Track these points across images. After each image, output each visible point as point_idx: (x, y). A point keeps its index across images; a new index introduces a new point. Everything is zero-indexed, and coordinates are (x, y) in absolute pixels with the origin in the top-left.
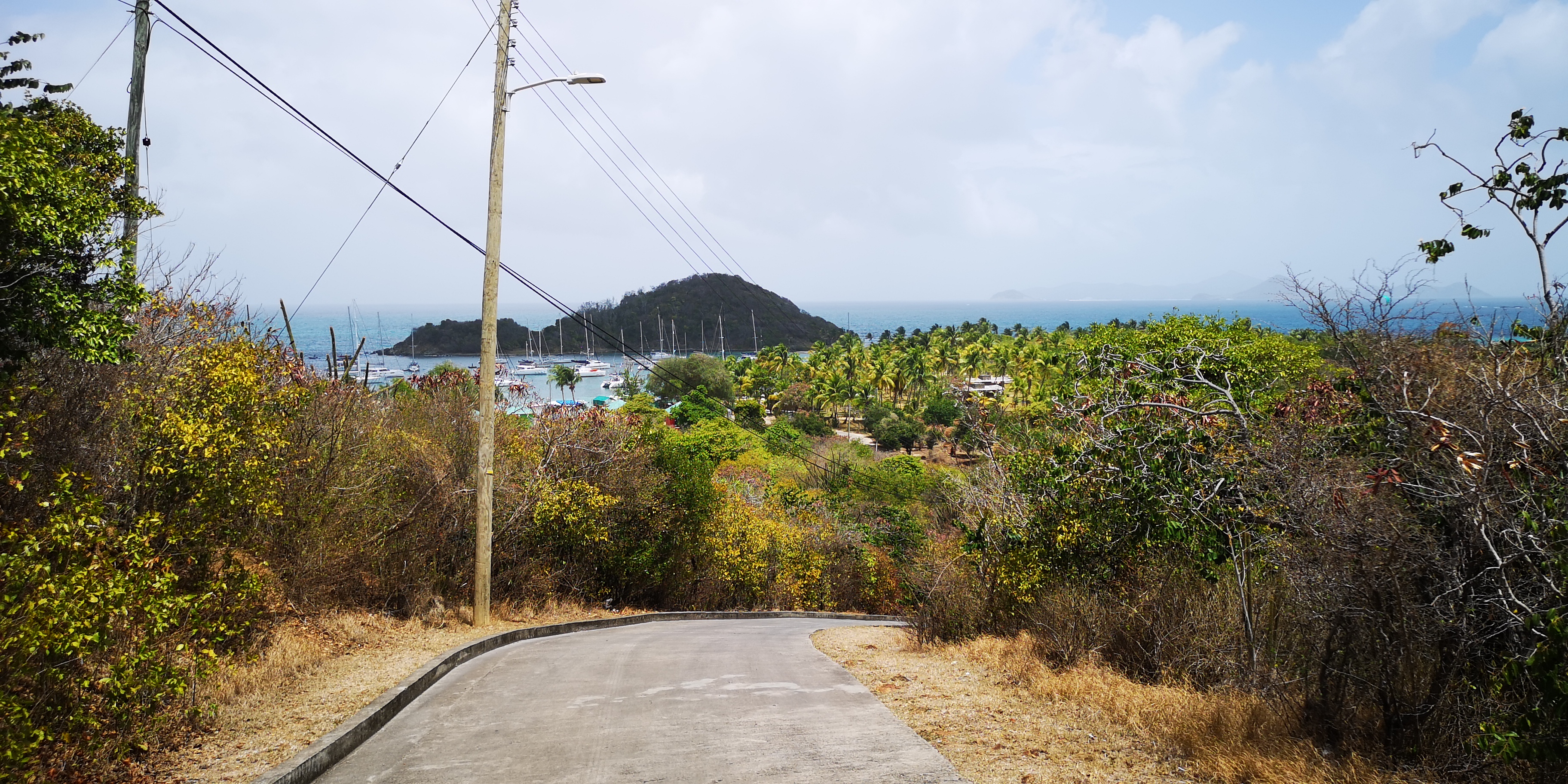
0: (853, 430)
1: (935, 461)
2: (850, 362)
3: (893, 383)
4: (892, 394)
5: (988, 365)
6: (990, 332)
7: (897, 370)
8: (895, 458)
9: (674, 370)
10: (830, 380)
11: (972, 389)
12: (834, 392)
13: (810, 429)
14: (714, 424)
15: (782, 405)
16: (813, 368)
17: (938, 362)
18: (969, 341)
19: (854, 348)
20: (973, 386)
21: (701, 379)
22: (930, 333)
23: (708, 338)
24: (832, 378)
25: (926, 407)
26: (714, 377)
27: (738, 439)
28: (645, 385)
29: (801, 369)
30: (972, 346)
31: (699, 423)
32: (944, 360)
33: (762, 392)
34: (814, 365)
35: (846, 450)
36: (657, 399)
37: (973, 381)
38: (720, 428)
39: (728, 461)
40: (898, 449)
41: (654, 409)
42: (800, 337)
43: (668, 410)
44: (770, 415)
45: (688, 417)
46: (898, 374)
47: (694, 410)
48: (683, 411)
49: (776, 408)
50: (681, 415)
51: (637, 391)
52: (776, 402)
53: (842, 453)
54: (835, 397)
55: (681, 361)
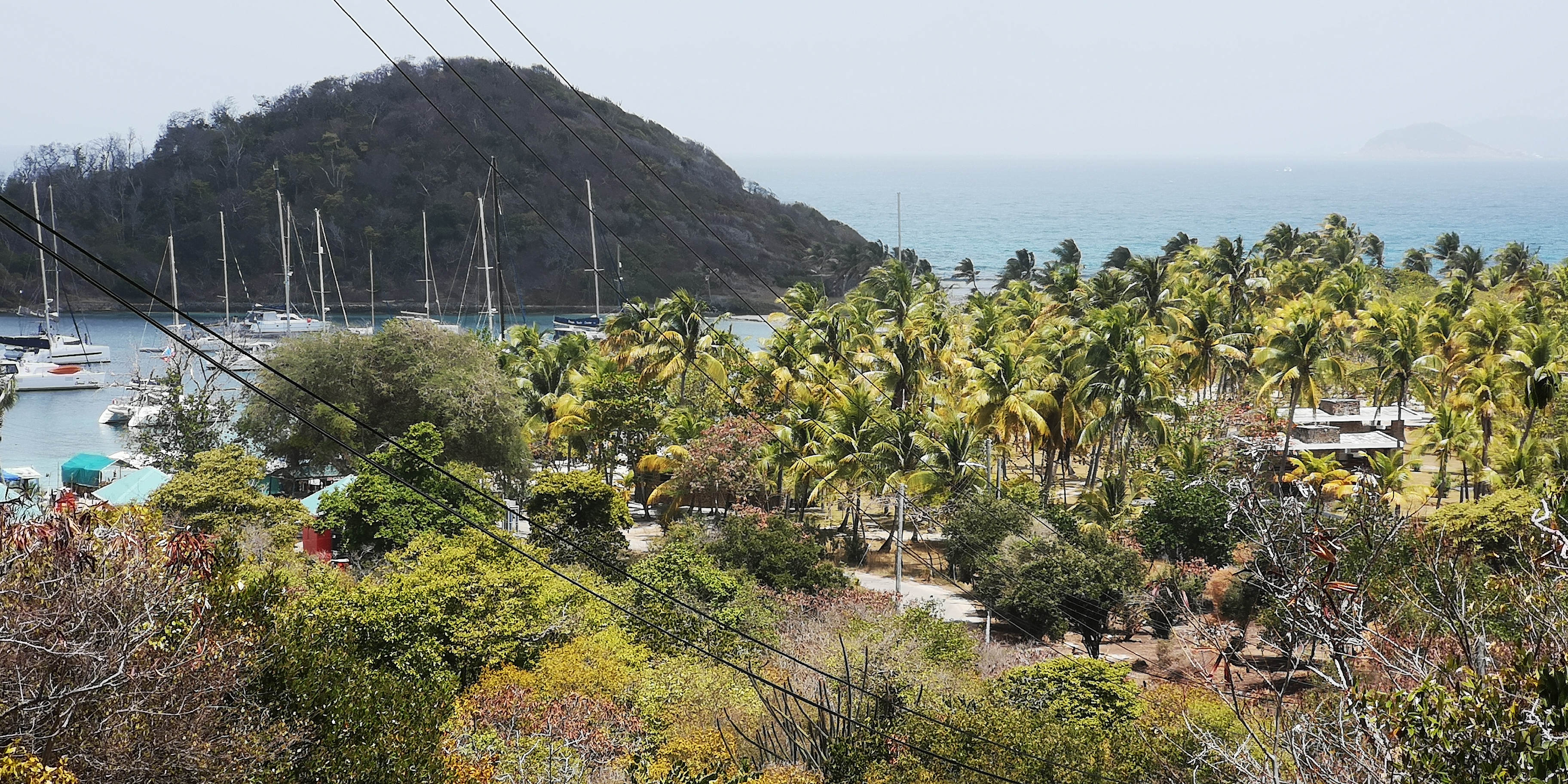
0: (913, 572)
1: (1177, 677)
2: (902, 351)
3: (1040, 423)
4: (1039, 458)
5: (1351, 366)
6: (1360, 258)
7: (1053, 379)
8: (1047, 665)
9: (329, 372)
10: (839, 410)
11: (1297, 445)
12: (849, 449)
13: (773, 568)
14: (460, 552)
15: (684, 489)
16: (783, 374)
17: (1185, 356)
18: (1289, 290)
19: (917, 308)
20: (1302, 433)
21: (419, 402)
22: (1164, 261)
23: (443, 268)
24: (845, 403)
25: (1149, 500)
26: (463, 396)
27: (540, 601)
28: (235, 418)
29: (746, 372)
30: (1296, 304)
31: (413, 545)
32: (1207, 349)
33: (618, 446)
34: (787, 361)
35: (889, 637)
36: (275, 464)
37: (1303, 416)
38: (481, 566)
39: (510, 671)
40: (1056, 637)
41: (264, 498)
42: (745, 270)
43: (311, 504)
44: (645, 519)
45: (376, 526)
46: (1060, 392)
47: (397, 502)
48: (363, 505)
49: (663, 498)
50: (354, 519)
51: (207, 441)
52: (665, 478)
53: (874, 648)
54: (853, 465)
55: (356, 343)
